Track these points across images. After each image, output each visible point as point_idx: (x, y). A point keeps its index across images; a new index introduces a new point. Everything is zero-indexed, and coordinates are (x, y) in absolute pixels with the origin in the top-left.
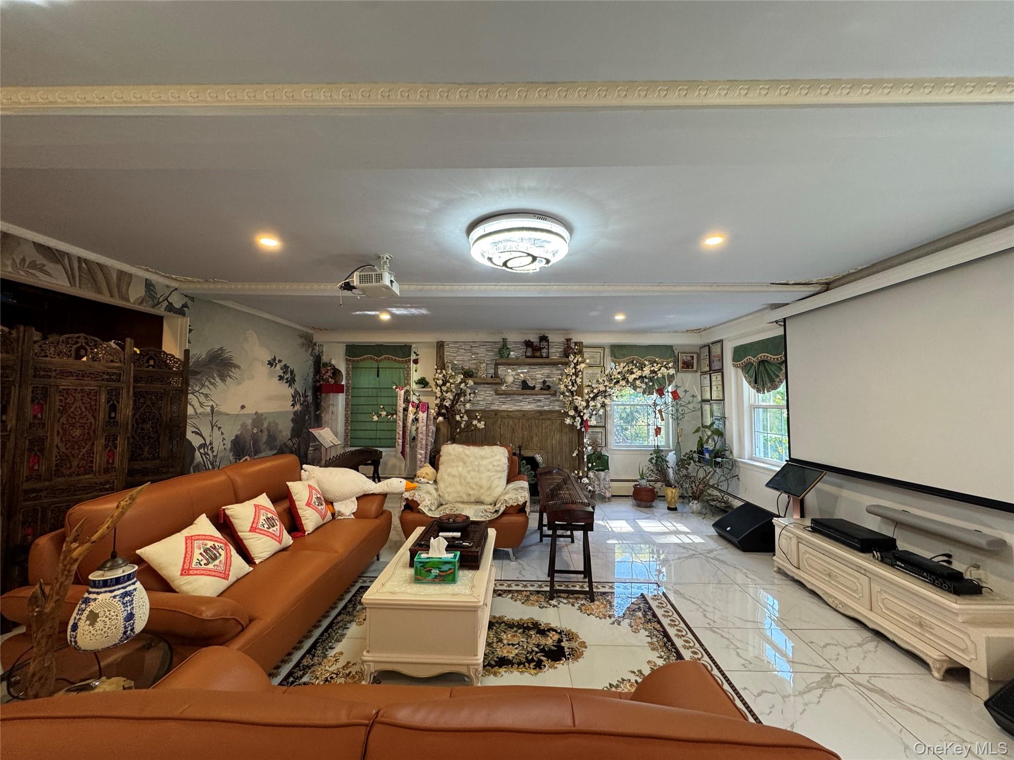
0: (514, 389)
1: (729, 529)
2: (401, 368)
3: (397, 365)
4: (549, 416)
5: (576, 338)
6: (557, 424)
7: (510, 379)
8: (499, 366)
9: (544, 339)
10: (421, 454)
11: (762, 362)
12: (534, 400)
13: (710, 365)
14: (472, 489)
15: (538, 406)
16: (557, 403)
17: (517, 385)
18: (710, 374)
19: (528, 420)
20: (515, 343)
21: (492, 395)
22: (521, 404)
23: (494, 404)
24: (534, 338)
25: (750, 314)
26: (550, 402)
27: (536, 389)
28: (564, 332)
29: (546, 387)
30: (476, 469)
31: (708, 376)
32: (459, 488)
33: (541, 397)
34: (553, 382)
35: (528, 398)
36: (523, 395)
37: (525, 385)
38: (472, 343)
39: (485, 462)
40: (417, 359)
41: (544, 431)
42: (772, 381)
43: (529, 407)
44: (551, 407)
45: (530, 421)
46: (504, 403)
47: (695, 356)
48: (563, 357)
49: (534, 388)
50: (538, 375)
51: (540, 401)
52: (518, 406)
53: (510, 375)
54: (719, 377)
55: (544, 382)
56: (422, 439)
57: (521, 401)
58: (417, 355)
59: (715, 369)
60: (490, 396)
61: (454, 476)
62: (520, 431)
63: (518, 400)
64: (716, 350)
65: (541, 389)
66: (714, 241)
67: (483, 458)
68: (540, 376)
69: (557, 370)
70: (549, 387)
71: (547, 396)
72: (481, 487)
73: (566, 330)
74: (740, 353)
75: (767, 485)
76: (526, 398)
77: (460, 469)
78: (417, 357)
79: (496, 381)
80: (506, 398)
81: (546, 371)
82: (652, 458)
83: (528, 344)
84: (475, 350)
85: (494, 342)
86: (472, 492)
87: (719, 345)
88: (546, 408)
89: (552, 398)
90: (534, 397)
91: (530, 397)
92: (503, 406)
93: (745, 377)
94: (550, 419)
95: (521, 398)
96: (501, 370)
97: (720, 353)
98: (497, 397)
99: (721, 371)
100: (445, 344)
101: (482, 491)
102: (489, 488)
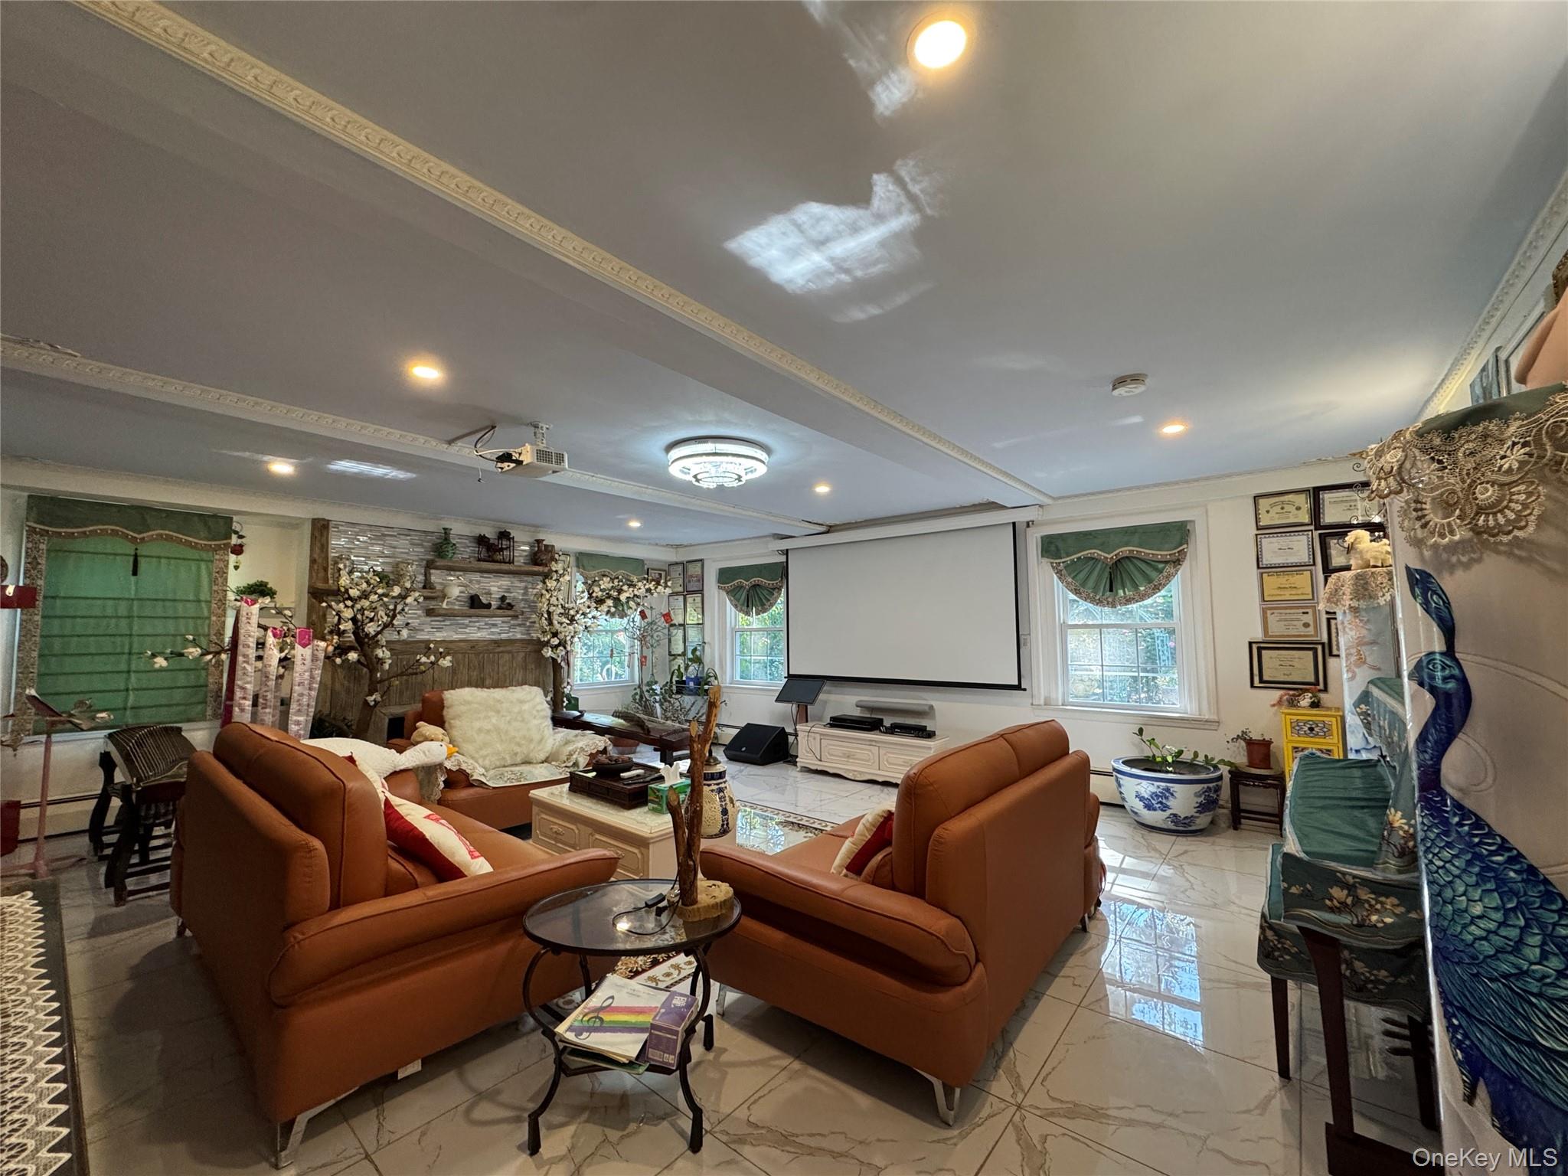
0: (457, 607)
1: (744, 749)
2: (202, 560)
3: (195, 555)
4: (509, 648)
5: (549, 539)
6: (520, 659)
7: (455, 591)
8: (432, 571)
9: (504, 535)
10: (298, 723)
11: (755, 586)
12: (486, 624)
13: (684, 585)
14: (519, 745)
15: (493, 633)
16: (518, 629)
17: (460, 601)
18: (684, 596)
19: (477, 654)
20: (461, 536)
21: (420, 616)
22: (467, 631)
23: (423, 630)
24: (490, 533)
25: (749, 538)
26: (510, 628)
27: (493, 607)
28: (533, 529)
29: (505, 605)
30: (519, 718)
31: (681, 598)
32: (499, 747)
33: (498, 621)
34: (514, 598)
35: (478, 622)
36: (470, 617)
37: (475, 602)
38: (383, 529)
39: (526, 707)
40: (241, 546)
41: (501, 669)
42: (763, 605)
43: (479, 634)
44: (511, 634)
45: (481, 655)
46: (439, 629)
47: (663, 574)
48: (528, 564)
49: (489, 606)
50: (494, 587)
51: (495, 625)
52: (462, 633)
53: (456, 587)
54: (698, 600)
55: (503, 599)
56: (302, 695)
57: (467, 626)
58: (241, 537)
59: (692, 588)
60: (416, 618)
61: (488, 731)
62: (465, 672)
63: (463, 624)
64: (695, 570)
65: (499, 608)
66: (822, 489)
67: (522, 702)
68: (495, 589)
69: (521, 581)
70: (510, 606)
71: (506, 619)
72: (531, 741)
73: (537, 527)
74: (726, 576)
75: (777, 700)
76: (475, 622)
77: (494, 721)
78: (239, 541)
79: (431, 593)
80: (444, 621)
81: (505, 582)
82: (636, 694)
83: (481, 540)
84: (390, 541)
85: (425, 532)
86: (518, 750)
87: (699, 564)
88: (504, 636)
89: (512, 622)
90: (487, 619)
91: (480, 619)
92: (438, 634)
93: (730, 600)
94: (509, 652)
95: (467, 621)
96: (436, 577)
97: (700, 573)
98: (429, 619)
99: (701, 592)
100: (331, 524)
101: (532, 746)
102: (541, 741)
